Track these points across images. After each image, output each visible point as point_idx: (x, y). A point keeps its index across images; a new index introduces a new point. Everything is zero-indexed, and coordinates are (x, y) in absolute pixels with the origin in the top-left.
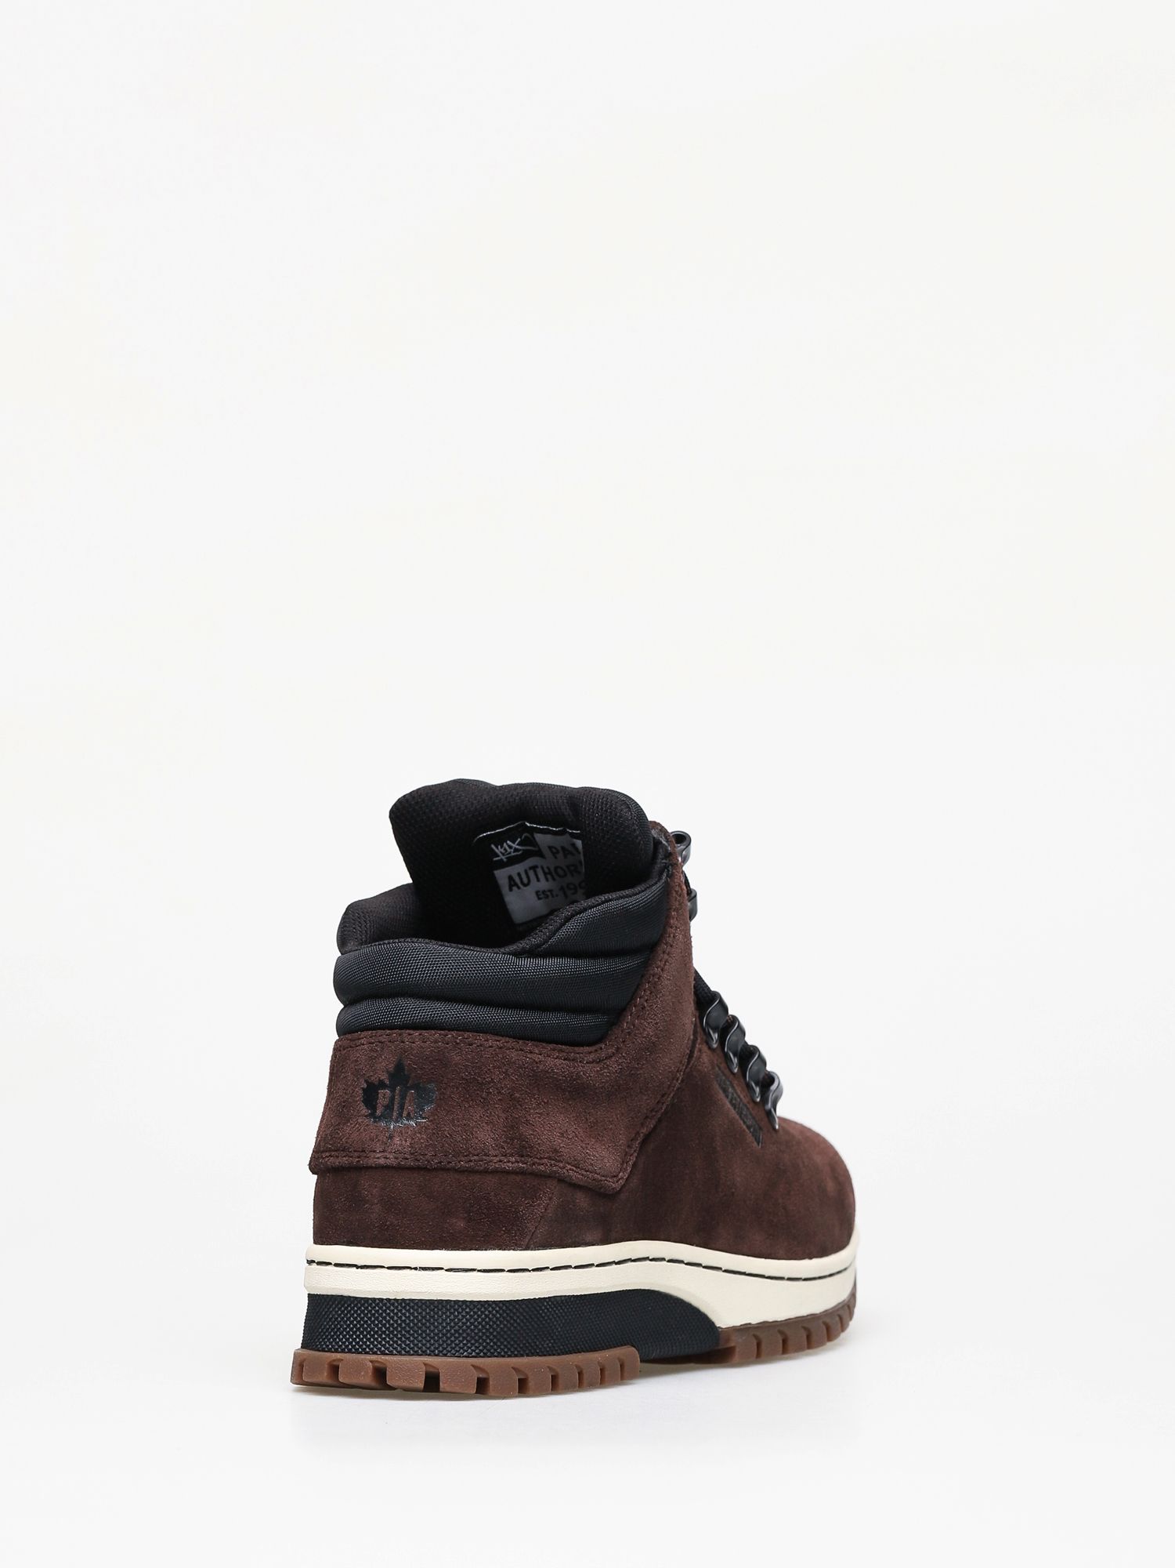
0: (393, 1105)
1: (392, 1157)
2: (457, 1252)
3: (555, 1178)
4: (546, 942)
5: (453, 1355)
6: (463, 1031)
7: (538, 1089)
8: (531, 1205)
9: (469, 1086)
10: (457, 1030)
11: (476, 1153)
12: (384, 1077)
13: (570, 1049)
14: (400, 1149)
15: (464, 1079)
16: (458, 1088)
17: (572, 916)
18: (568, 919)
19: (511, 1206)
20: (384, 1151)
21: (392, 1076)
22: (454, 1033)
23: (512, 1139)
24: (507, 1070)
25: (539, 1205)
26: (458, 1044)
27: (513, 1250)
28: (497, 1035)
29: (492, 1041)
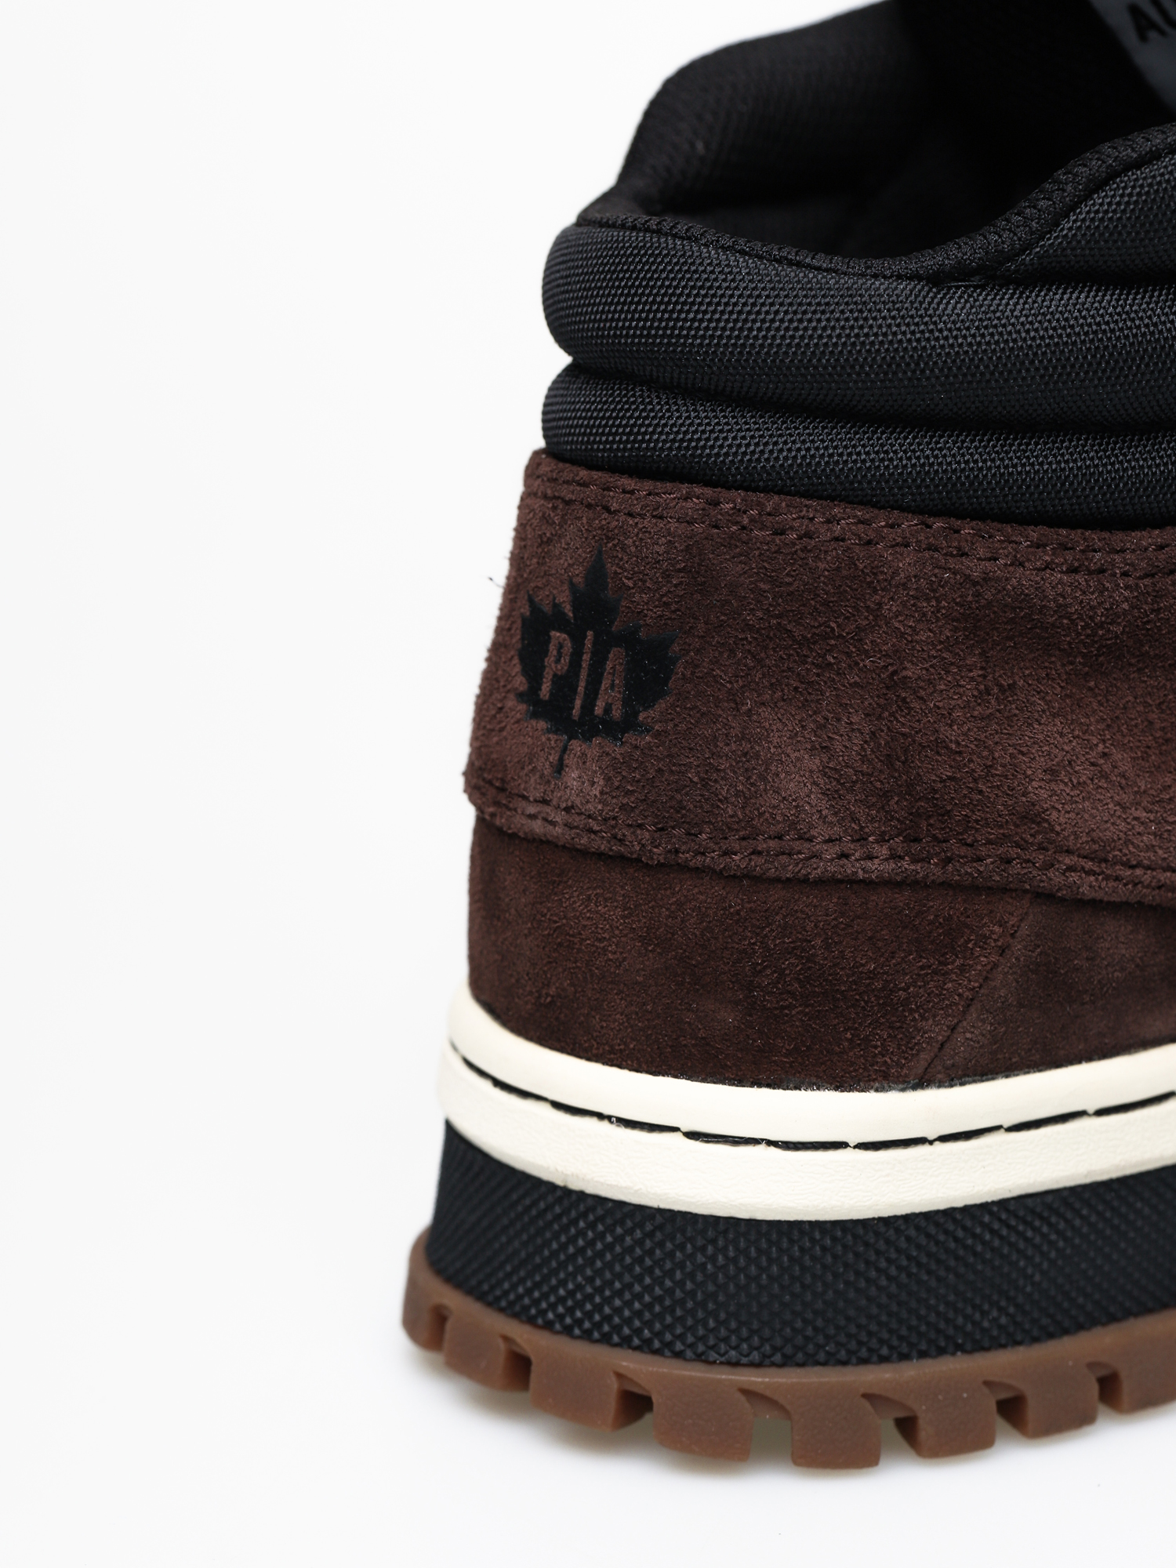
0: (577, 675)
1: (558, 819)
2: (720, 1087)
3: (1026, 891)
4: (1027, 247)
5: (700, 1358)
6: (766, 490)
7: (983, 653)
8: (935, 972)
9: (766, 648)
10: (746, 489)
11: (774, 830)
12: (564, 598)
13: (1095, 537)
14: (578, 802)
15: (750, 628)
16: (732, 652)
17: (1113, 175)
18: (1097, 185)
19: (873, 975)
20: (545, 802)
21: (578, 601)
22: (739, 496)
23: (886, 795)
24: (880, 604)
25: (963, 969)
26: (744, 528)
27: (877, 1090)
28: (864, 502)
29: (847, 519)
